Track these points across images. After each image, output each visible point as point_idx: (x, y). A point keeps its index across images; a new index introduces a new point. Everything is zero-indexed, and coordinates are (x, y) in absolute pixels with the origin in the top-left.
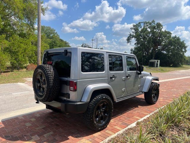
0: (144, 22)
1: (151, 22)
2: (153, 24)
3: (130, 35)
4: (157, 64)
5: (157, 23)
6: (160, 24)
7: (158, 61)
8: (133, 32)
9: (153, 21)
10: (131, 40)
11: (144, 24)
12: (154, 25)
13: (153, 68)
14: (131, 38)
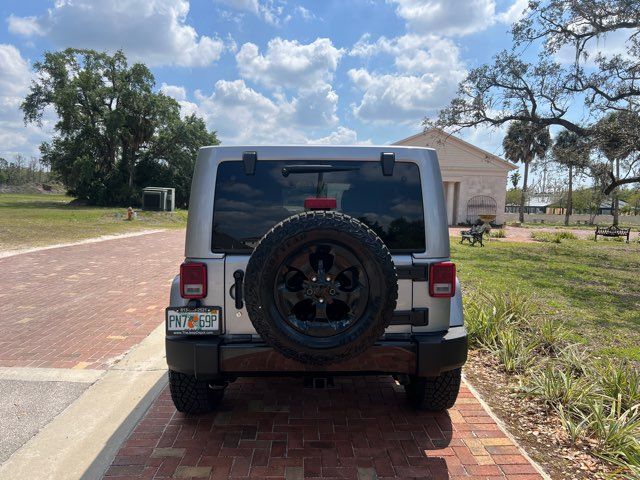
0: (86, 52)
1: (111, 55)
2: (119, 67)
3: (38, 91)
4: (169, 202)
5: (137, 65)
6: (145, 68)
7: (169, 192)
8: (46, 82)
9: (120, 56)
10: (39, 112)
11: (88, 58)
12: (122, 67)
13: (159, 214)
14: (39, 101)
